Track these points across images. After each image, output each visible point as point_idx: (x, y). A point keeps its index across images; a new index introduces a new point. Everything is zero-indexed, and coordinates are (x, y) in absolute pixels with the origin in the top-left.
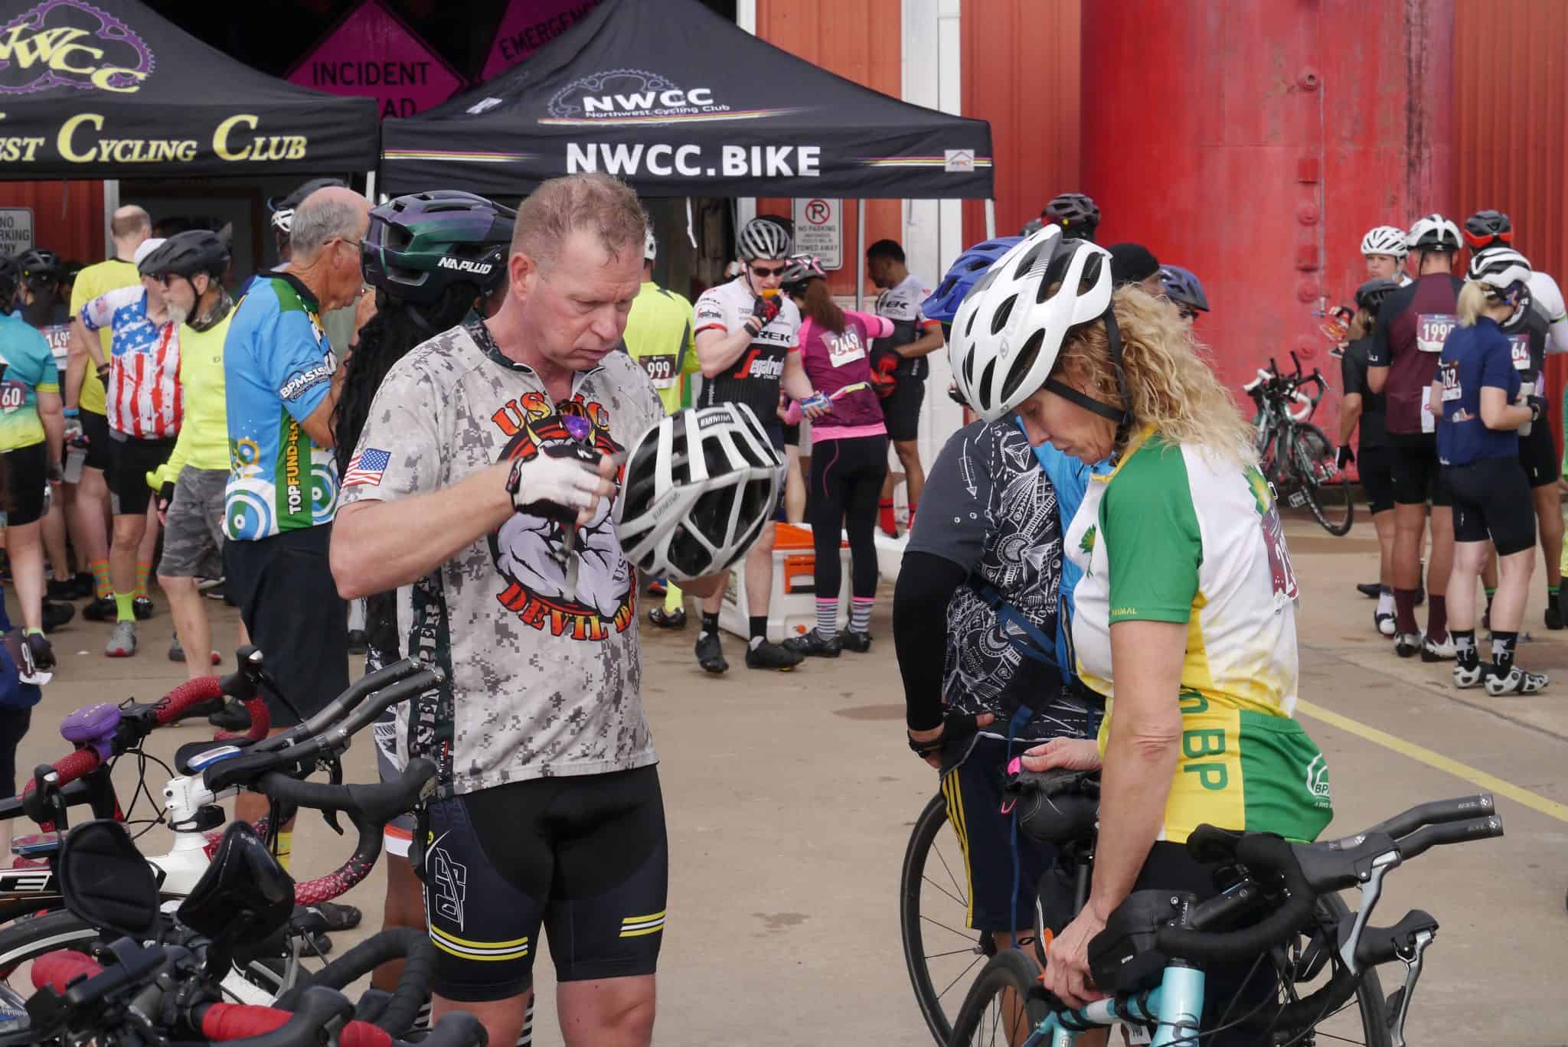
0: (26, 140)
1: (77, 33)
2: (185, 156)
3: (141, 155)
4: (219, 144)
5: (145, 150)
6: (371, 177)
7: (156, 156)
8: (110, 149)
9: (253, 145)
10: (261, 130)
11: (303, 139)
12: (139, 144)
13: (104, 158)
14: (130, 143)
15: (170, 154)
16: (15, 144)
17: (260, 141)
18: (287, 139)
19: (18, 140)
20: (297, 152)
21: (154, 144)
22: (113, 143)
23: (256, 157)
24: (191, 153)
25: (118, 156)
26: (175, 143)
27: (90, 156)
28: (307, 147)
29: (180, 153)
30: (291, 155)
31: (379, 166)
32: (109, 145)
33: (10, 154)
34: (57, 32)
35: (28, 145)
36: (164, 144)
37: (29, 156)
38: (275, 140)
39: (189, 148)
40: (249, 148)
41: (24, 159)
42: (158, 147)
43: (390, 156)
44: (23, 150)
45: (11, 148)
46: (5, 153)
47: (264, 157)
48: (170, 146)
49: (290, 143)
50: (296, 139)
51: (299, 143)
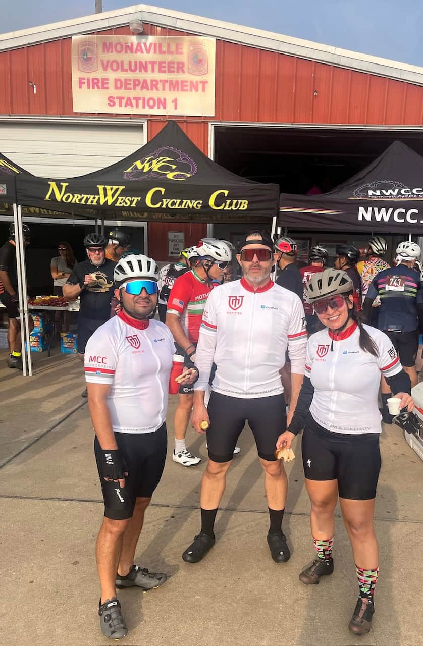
0: (133, 198)
1: (168, 159)
2: (197, 207)
3: (179, 206)
4: (211, 202)
5: (181, 204)
6: (275, 218)
7: (185, 207)
8: (167, 203)
9: (226, 203)
10: (229, 197)
11: (247, 202)
12: (179, 201)
13: (164, 206)
14: (175, 201)
15: (191, 206)
16: (129, 199)
17: (228, 202)
18: (240, 201)
19: (130, 198)
20: (244, 207)
21: (185, 201)
22: (168, 200)
23: (226, 208)
24: (200, 206)
25: (169, 206)
26: (193, 201)
27: (158, 206)
28: (248, 205)
29: (195, 206)
30: (241, 208)
31: (278, 214)
32: (166, 201)
33: (126, 204)
34: (161, 158)
35: (134, 200)
36: (189, 202)
37: (134, 205)
38: (235, 202)
39: (199, 203)
40: (224, 204)
41: (131, 206)
42: (187, 202)
43: (282, 210)
44: (132, 202)
45: (127, 201)
46: (124, 203)
47: (230, 209)
48: (191, 202)
49: (241, 203)
50: (243, 201)
51: (245, 203)
